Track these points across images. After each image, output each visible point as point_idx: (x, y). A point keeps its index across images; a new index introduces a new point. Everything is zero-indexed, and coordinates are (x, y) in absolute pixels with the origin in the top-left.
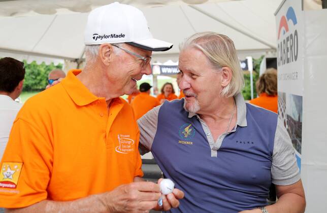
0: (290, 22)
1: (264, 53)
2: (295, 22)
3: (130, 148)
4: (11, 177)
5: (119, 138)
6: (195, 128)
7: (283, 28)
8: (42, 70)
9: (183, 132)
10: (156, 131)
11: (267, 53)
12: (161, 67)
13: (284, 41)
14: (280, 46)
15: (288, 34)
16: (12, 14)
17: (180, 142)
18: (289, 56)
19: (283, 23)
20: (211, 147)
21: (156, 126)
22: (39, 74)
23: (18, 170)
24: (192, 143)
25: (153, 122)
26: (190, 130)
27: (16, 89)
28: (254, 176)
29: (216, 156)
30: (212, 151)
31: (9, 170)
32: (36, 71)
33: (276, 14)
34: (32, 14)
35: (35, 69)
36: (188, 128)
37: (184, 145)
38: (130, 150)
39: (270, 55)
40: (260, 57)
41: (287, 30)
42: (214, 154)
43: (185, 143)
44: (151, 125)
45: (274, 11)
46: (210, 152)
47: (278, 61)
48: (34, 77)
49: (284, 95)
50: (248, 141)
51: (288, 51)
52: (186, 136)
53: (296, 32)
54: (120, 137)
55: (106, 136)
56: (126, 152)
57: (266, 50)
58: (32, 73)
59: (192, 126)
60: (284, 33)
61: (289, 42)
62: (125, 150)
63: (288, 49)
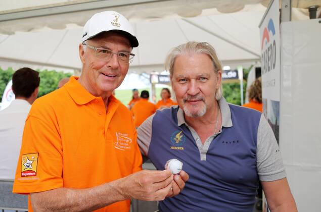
0: (270, 33)
1: (253, 63)
2: (274, 33)
3: (127, 146)
4: (30, 167)
5: (117, 135)
6: (185, 135)
7: (266, 39)
8: (56, 79)
9: (175, 139)
10: (150, 139)
11: (256, 62)
12: (159, 76)
13: (266, 51)
14: (263, 56)
15: (268, 45)
16: (30, 30)
17: (172, 148)
18: (270, 65)
19: (265, 35)
20: (200, 151)
21: (150, 135)
22: (53, 83)
23: (36, 160)
24: (183, 148)
25: (147, 131)
26: (181, 136)
27: (32, 96)
28: (241, 177)
29: (205, 159)
30: (201, 155)
31: (28, 161)
32: (51, 81)
33: (260, 27)
34: (46, 30)
35: (50, 78)
36: (179, 134)
37: (175, 150)
38: (127, 148)
39: (259, 65)
40: (249, 66)
41: (268, 40)
42: (203, 158)
43: (176, 148)
44: (147, 135)
45: (258, 24)
46: (200, 156)
47: (262, 70)
48: (49, 85)
49: (266, 100)
50: (233, 140)
51: (269, 60)
52: (177, 142)
53: (274, 41)
54: (119, 135)
55: (105, 133)
56: (123, 149)
57: (256, 61)
58: (48, 82)
59: (182, 132)
60: (266, 43)
61: (269, 52)
62: (122, 147)
63: (269, 57)
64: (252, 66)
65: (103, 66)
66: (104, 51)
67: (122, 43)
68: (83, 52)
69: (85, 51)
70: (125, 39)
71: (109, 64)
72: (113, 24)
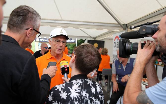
12: (40, 39)
64: (86, 39)
65: (57, 46)
66: (57, 41)
67: (64, 38)
68: (50, 42)
69: (51, 41)
70: (64, 37)
71: (59, 45)
72: (60, 32)
